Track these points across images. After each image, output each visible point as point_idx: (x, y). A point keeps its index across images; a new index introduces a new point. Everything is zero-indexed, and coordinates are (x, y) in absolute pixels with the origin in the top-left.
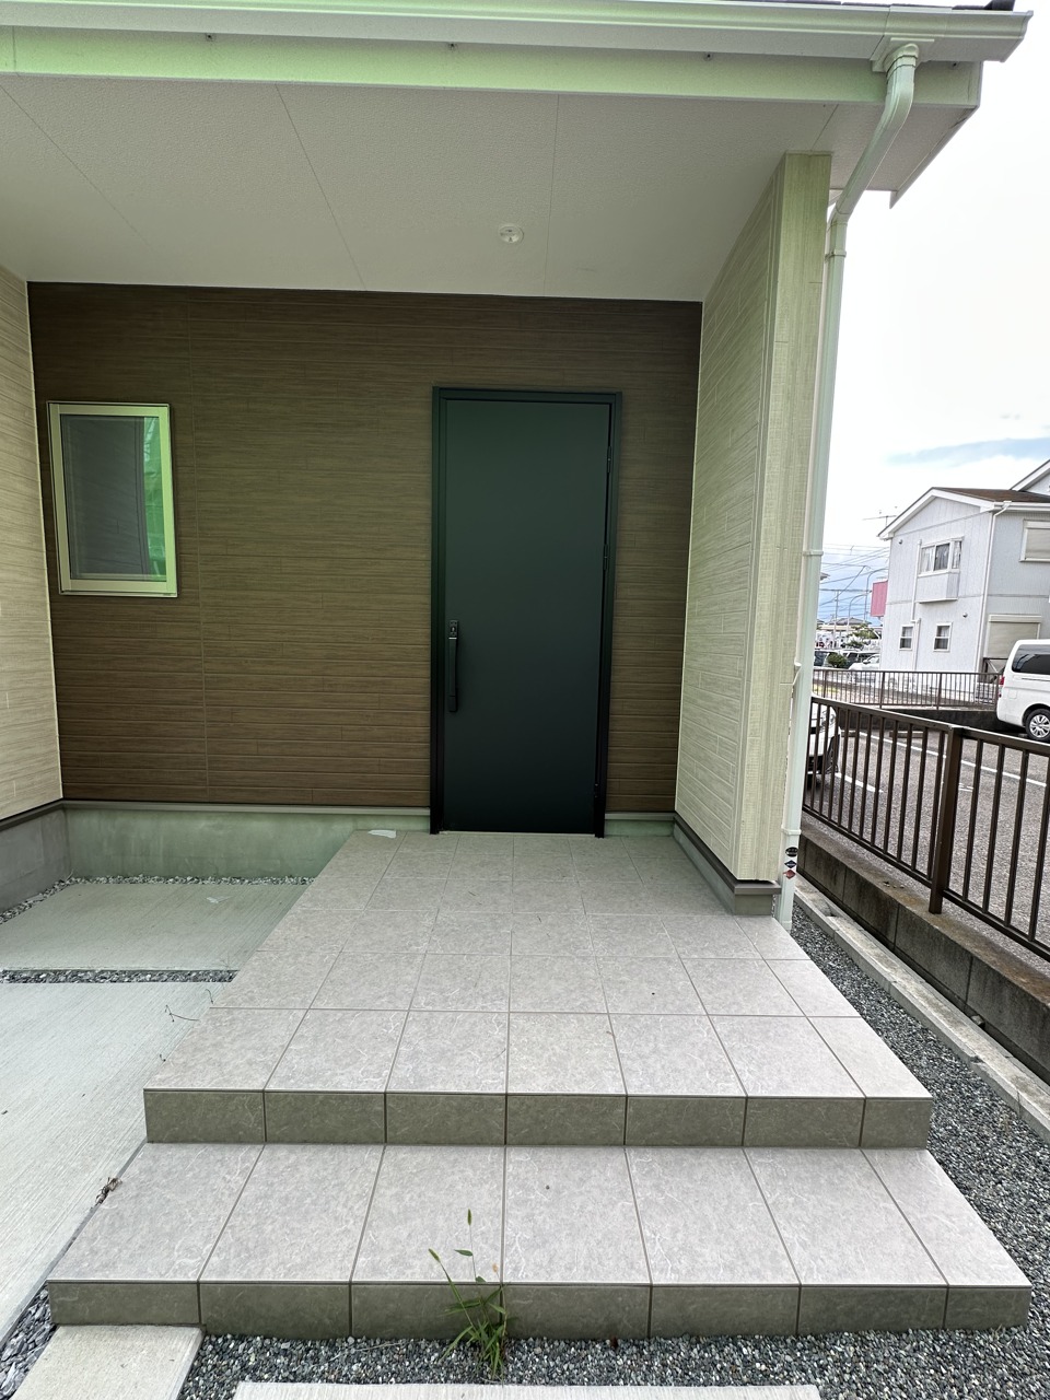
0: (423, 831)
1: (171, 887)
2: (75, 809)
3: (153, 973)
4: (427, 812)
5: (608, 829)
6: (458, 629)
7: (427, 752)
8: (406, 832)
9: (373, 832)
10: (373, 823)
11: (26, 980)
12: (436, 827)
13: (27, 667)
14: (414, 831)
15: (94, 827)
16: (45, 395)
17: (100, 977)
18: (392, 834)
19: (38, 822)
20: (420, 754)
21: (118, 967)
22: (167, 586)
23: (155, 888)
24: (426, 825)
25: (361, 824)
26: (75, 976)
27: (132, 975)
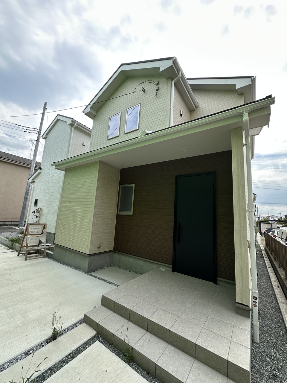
0: (171, 271)
1: (125, 271)
2: (115, 252)
3: (115, 284)
4: (172, 266)
5: (218, 282)
6: (179, 224)
7: (172, 252)
8: (168, 270)
9: (161, 269)
10: (161, 267)
11: (100, 279)
12: (173, 271)
13: (112, 226)
14: (169, 270)
15: (116, 256)
16: (120, 184)
17: (109, 282)
18: (164, 270)
19: (109, 253)
20: (171, 252)
21: (111, 282)
22: (131, 213)
23: (123, 271)
24: (171, 270)
25: (159, 266)
26: (106, 281)
27: (113, 284)
